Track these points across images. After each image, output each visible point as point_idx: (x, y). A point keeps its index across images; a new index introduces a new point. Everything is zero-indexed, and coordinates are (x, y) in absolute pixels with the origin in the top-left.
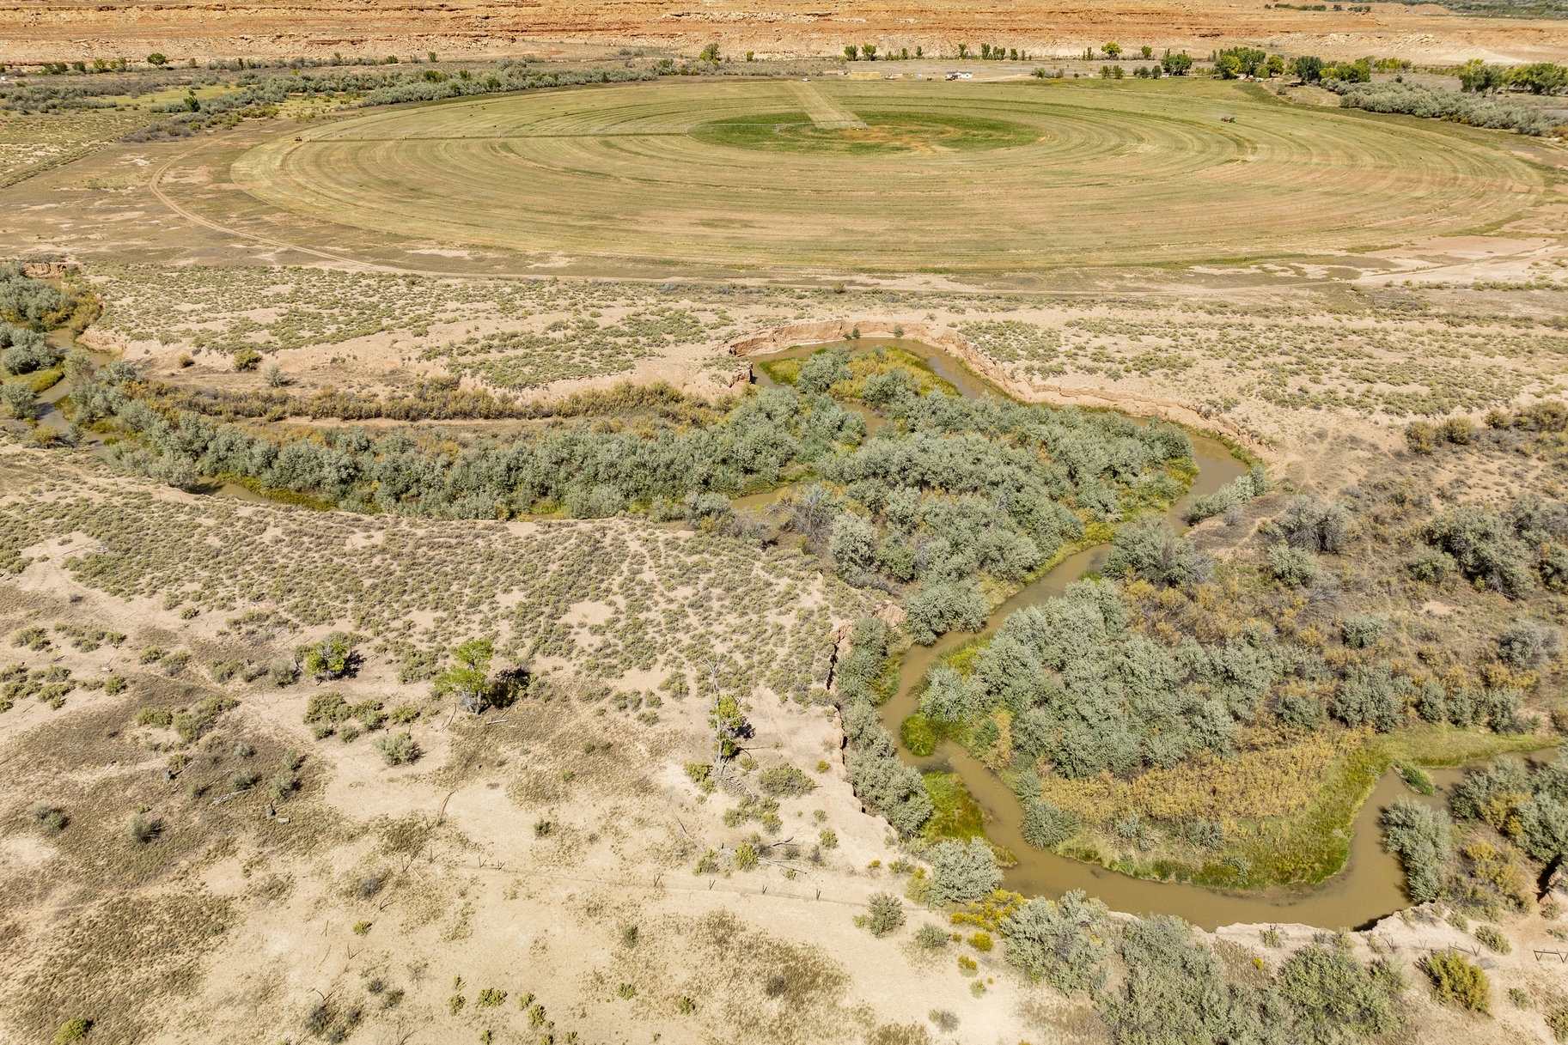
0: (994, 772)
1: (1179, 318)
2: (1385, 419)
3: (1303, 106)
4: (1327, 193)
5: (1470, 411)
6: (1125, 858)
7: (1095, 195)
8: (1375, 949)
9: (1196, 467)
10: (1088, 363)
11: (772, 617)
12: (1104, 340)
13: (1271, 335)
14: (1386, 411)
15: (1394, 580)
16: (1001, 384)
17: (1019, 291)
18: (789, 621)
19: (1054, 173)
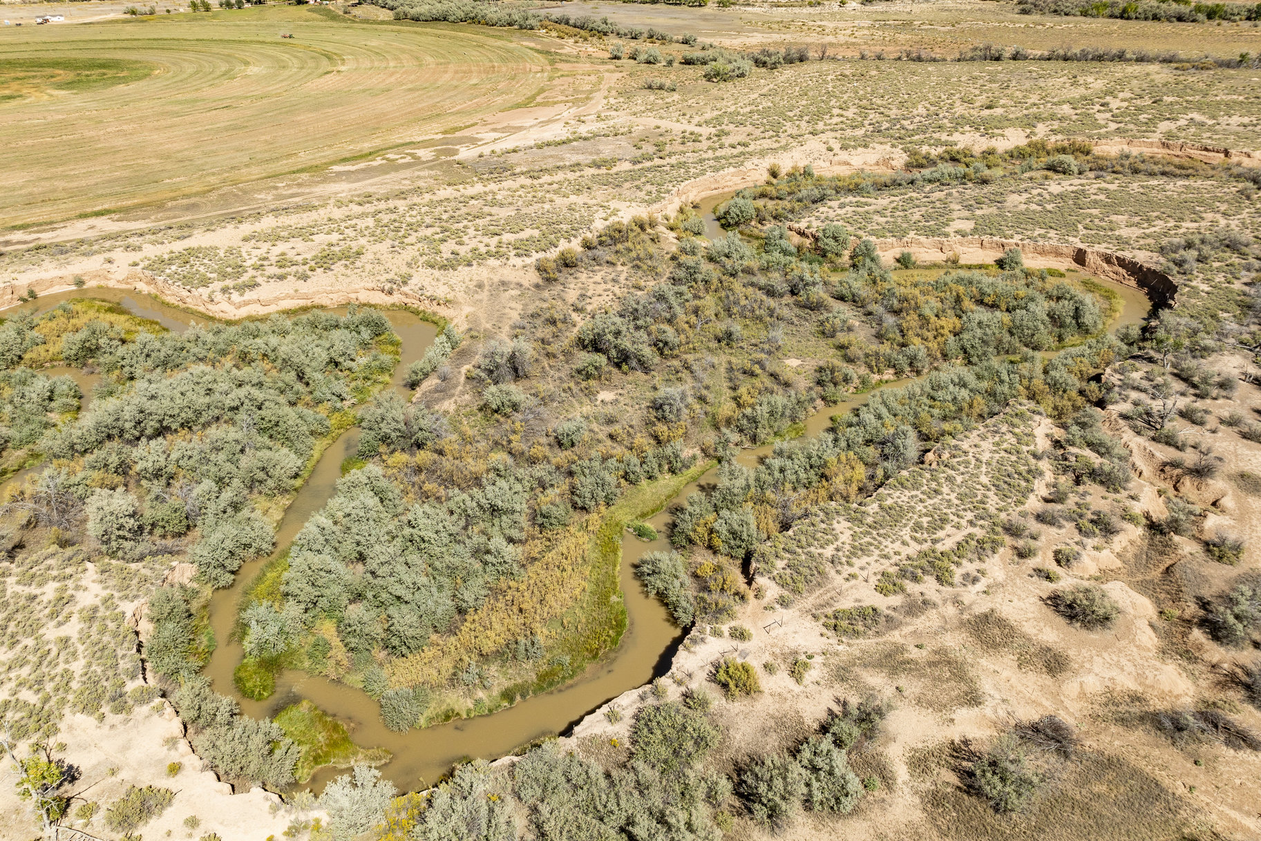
0: (338, 681)
1: (338, 214)
2: (518, 262)
3: (366, 21)
4: (410, 90)
5: (570, 241)
6: (478, 702)
7: (225, 118)
8: (680, 683)
9: (398, 338)
10: (274, 270)
11: (51, 633)
12: (282, 247)
13: (414, 213)
14: (518, 255)
15: (572, 385)
16: (202, 309)
17: (187, 218)
18: (73, 629)
19: (180, 102)
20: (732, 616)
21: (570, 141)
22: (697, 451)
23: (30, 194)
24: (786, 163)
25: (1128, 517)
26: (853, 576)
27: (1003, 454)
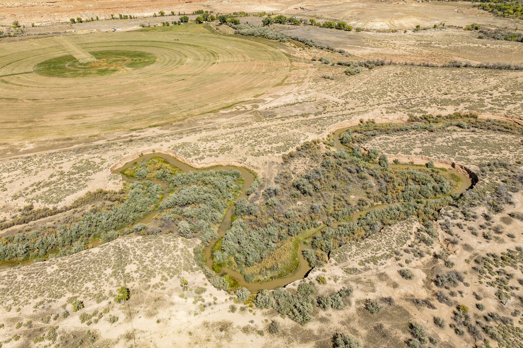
0: (235, 271)
1: (224, 132)
2: (277, 155)
5: (293, 148)
7: (184, 85)
9: (244, 179)
10: (208, 153)
11: (175, 253)
12: (209, 144)
13: (246, 133)
14: (277, 153)
15: (290, 199)
16: (189, 164)
17: (180, 130)
18: (179, 253)
19: (168, 76)
20: (323, 266)
21: (295, 104)
22: (322, 222)
24: (366, 118)
25: (428, 253)
26: (353, 260)
27: (402, 232)
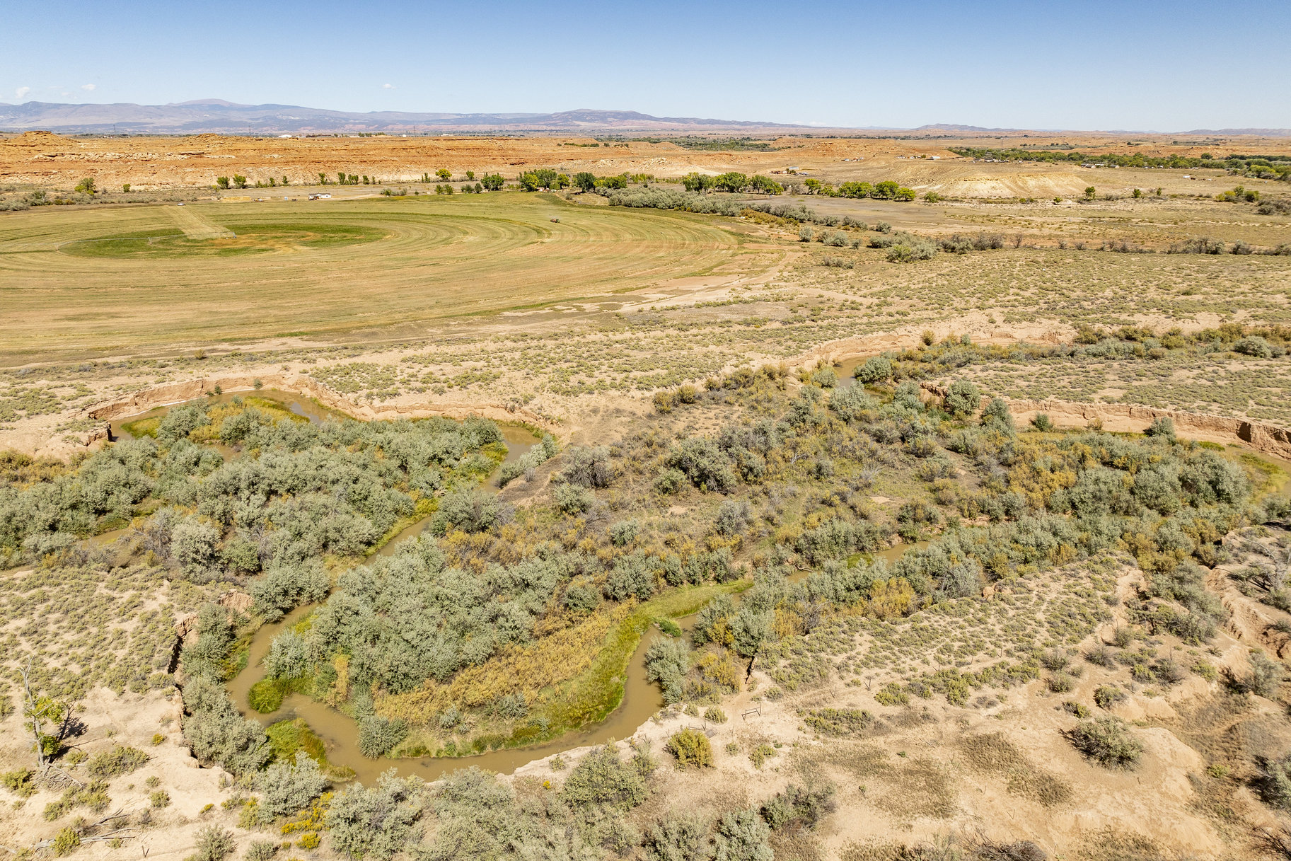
0: (334, 708)
1: (491, 347)
2: (638, 394)
3: (584, 206)
4: (600, 258)
5: (694, 382)
6: (449, 745)
7: (429, 272)
8: (635, 748)
9: (505, 446)
10: (419, 385)
11: (113, 626)
12: (432, 368)
13: (558, 351)
14: (638, 388)
15: (647, 497)
16: (348, 412)
17: (364, 342)
18: (131, 625)
19: (397, 259)
20: (714, 701)
21: (730, 303)
23: (247, 318)
24: (941, 332)
25: (1201, 670)
26: (856, 683)
